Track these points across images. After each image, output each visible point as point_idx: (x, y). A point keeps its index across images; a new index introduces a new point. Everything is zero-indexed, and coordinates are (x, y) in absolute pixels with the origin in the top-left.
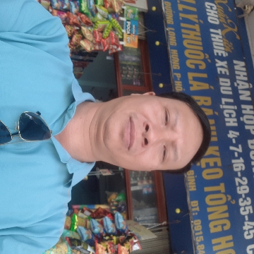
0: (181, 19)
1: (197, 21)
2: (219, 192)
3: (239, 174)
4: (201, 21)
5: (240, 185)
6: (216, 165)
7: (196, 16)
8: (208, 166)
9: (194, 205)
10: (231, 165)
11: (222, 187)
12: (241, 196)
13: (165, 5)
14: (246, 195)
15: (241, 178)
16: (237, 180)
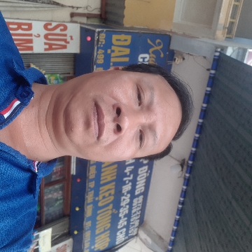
2: (108, 210)
5: (124, 200)
6: (110, 195)
8: (104, 197)
10: (121, 190)
11: (111, 206)
12: (122, 206)
14: (126, 205)
15: (126, 196)
16: (122, 198)
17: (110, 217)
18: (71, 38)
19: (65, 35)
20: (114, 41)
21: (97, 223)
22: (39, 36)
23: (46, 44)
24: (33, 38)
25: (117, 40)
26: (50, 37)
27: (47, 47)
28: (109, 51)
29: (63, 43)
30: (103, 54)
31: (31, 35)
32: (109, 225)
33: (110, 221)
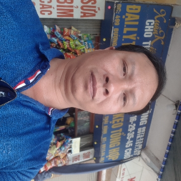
0: (123, 40)
1: (135, 39)
2: (118, 132)
3: (132, 123)
4: (138, 38)
5: (131, 127)
6: (120, 121)
7: (135, 35)
8: (116, 122)
9: (104, 139)
10: (129, 120)
11: (121, 130)
12: (129, 132)
13: (114, 32)
14: (132, 131)
15: (132, 125)
16: (130, 126)
17: (120, 138)
18: (99, 9)
19: (95, 7)
20: (128, 10)
21: (111, 140)
22: (77, 7)
23: (82, 12)
24: (74, 8)
25: (130, 9)
26: (84, 8)
27: (82, 15)
28: (124, 17)
29: (93, 12)
30: (120, 18)
31: (72, 6)
32: (119, 143)
33: (120, 140)
